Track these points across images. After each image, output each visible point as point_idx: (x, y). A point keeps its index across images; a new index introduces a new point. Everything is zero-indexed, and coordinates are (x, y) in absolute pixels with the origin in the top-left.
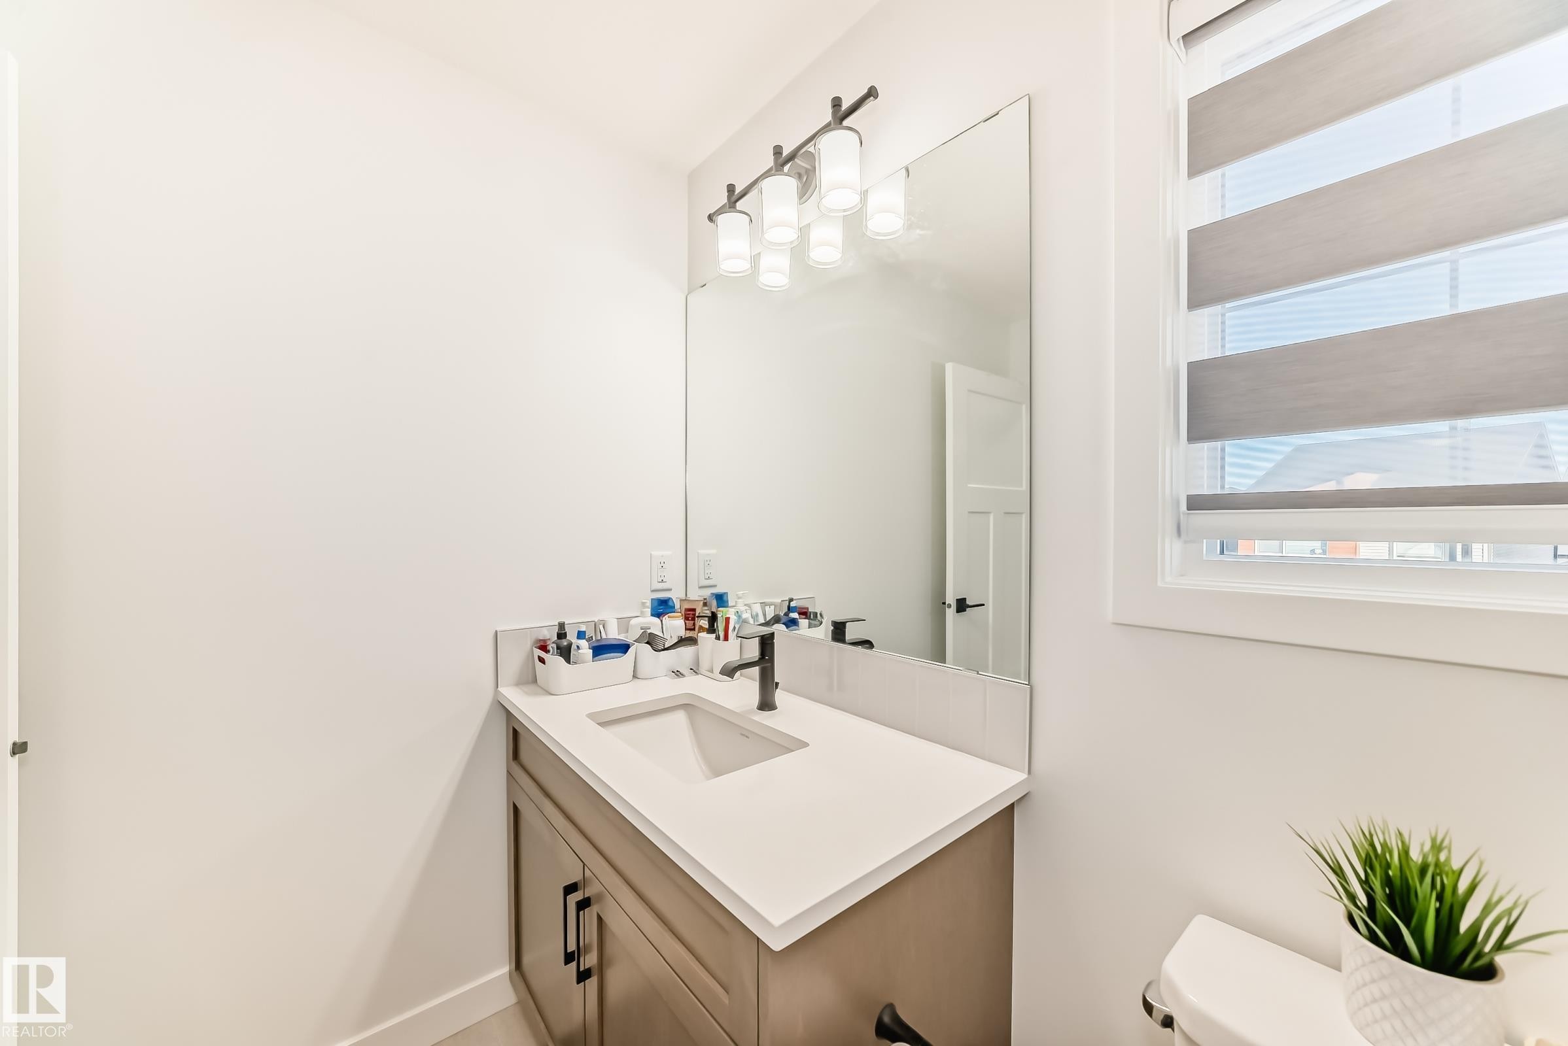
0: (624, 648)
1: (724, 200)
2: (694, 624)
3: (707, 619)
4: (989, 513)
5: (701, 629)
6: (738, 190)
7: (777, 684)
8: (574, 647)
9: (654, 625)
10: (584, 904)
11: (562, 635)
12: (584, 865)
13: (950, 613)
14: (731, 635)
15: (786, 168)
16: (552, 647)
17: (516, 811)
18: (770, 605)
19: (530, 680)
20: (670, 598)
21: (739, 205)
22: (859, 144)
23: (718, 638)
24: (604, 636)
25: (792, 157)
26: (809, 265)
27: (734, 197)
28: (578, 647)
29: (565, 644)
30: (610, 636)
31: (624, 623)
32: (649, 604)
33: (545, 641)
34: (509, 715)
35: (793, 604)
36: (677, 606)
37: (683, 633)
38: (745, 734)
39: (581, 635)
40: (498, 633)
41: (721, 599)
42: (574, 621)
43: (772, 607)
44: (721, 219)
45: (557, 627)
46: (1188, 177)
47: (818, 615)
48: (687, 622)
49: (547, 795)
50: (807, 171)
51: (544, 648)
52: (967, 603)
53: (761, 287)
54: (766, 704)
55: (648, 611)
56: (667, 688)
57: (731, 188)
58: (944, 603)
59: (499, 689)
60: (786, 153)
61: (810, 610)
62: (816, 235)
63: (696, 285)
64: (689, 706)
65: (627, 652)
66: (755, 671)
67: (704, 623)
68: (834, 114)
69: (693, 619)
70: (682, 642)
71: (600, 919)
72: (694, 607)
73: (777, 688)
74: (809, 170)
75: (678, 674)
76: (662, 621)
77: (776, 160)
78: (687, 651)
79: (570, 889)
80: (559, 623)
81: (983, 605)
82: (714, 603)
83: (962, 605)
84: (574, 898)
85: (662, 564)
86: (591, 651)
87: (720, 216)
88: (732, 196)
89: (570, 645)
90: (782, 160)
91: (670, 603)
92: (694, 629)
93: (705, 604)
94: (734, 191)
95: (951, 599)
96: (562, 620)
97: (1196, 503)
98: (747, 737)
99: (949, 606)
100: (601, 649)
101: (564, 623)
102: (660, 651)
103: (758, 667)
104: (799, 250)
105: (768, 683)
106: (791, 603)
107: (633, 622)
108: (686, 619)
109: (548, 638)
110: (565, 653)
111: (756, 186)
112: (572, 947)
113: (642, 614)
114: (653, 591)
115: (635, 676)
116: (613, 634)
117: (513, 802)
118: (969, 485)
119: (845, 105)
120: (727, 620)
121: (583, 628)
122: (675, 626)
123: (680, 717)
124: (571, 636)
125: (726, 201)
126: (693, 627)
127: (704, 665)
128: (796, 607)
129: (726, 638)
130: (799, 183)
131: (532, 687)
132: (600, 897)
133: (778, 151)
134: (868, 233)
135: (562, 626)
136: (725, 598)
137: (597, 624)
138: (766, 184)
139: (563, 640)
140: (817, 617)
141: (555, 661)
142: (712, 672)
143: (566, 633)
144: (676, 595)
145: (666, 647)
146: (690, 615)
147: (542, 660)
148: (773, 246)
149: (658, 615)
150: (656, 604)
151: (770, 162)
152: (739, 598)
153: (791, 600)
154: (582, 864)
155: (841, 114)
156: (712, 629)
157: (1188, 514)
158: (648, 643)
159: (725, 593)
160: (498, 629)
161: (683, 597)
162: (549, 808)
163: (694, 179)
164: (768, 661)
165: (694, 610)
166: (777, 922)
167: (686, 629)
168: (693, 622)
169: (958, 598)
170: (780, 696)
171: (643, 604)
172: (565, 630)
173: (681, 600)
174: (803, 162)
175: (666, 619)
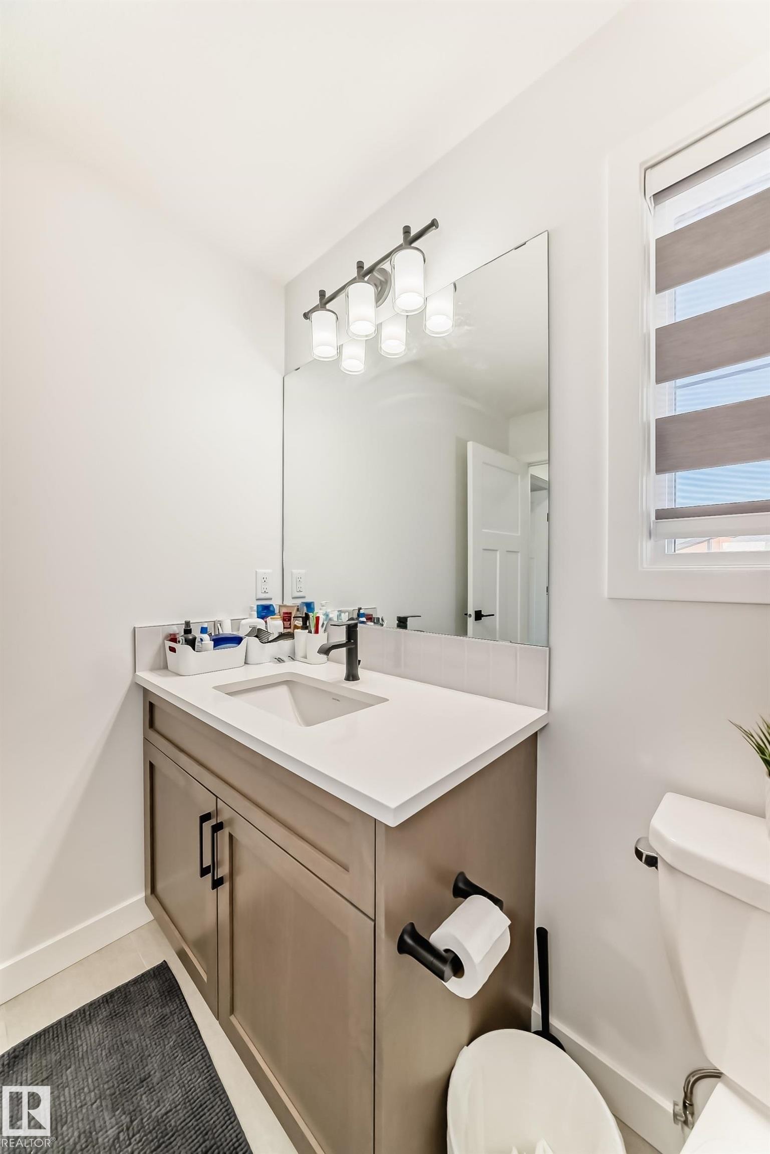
0: (237, 640)
1: (317, 301)
2: (290, 624)
3: (301, 619)
4: (497, 550)
5: (296, 627)
6: (328, 295)
7: (359, 661)
8: (198, 640)
9: (260, 624)
10: (218, 827)
11: (188, 631)
12: (217, 797)
13: (471, 621)
14: (321, 630)
15: (366, 279)
16: (181, 638)
17: (152, 766)
18: (345, 612)
19: (163, 667)
20: (271, 605)
21: (328, 306)
22: (423, 261)
23: (310, 632)
24: (221, 632)
25: (371, 271)
26: (381, 354)
27: (325, 300)
28: (202, 640)
29: (191, 637)
30: (225, 632)
31: (236, 622)
32: (255, 608)
33: (175, 635)
34: (146, 692)
35: (362, 611)
36: (277, 611)
37: (282, 630)
38: (336, 699)
39: (204, 630)
40: (136, 629)
41: (309, 606)
42: (197, 620)
43: (347, 614)
44: (314, 315)
45: (184, 626)
46: (656, 292)
47: (380, 620)
48: (285, 622)
49: (182, 750)
50: (381, 282)
51: (174, 639)
52: (482, 613)
53: (343, 371)
54: (352, 676)
55: (255, 614)
56: (272, 670)
57: (322, 294)
58: (466, 614)
59: (137, 673)
60: (366, 267)
61: (374, 616)
62: (386, 331)
63: (292, 368)
64: (289, 683)
65: (240, 643)
66: (344, 650)
67: (299, 623)
68: (405, 238)
69: (290, 620)
70: (281, 636)
71: (231, 836)
72: (290, 611)
73: (359, 664)
74: (383, 281)
75: (280, 660)
76: (266, 622)
77: (358, 272)
78: (286, 644)
79: (205, 818)
80: (186, 622)
81: (493, 615)
82: (305, 609)
83: (479, 616)
84: (208, 826)
85: (265, 579)
86: (213, 642)
87: (314, 313)
88: (323, 299)
89: (195, 639)
90: (364, 272)
91: (271, 609)
92: (290, 628)
93: (298, 610)
94: (325, 296)
95: (471, 611)
96: (188, 620)
97: (662, 515)
98: (338, 700)
99: (470, 616)
100: (220, 641)
101: (189, 622)
102: (266, 643)
103: (345, 648)
104: (373, 344)
105: (352, 661)
106: (361, 611)
107: (243, 622)
108: (284, 620)
109: (178, 632)
110: (192, 643)
111: (343, 291)
112: (207, 862)
113: (251, 616)
114: (257, 600)
115: (246, 663)
116: (227, 630)
117: (150, 761)
118: (484, 530)
119: (413, 232)
120: (318, 619)
121: (205, 625)
122: (275, 625)
123: (283, 690)
124: (196, 632)
125: (319, 303)
126: (289, 627)
127: (299, 653)
128: (364, 613)
129: (317, 632)
130: (376, 290)
131: (165, 671)
132: (231, 822)
133: (360, 265)
134: (427, 332)
135: (187, 624)
136: (312, 606)
137: (216, 623)
138: (351, 289)
139: (189, 635)
140: (379, 621)
141: (183, 649)
142: (306, 658)
143: (191, 629)
144: (276, 603)
145: (270, 640)
146: (287, 618)
147: (173, 650)
148: (357, 337)
149: (263, 618)
150: (260, 609)
151: (354, 273)
152: (323, 606)
153: (360, 609)
154: (215, 798)
155: (410, 239)
156: (305, 627)
157: (657, 522)
158: (256, 636)
159: (312, 602)
160: (136, 626)
161: (281, 604)
162: (183, 760)
163: (289, 289)
164: (353, 644)
165: (290, 613)
166: (393, 805)
167: (284, 628)
168: (289, 622)
169: (477, 610)
170: (361, 672)
171: (251, 608)
172: (190, 627)
173: (280, 606)
174: (378, 274)
175: (269, 619)
